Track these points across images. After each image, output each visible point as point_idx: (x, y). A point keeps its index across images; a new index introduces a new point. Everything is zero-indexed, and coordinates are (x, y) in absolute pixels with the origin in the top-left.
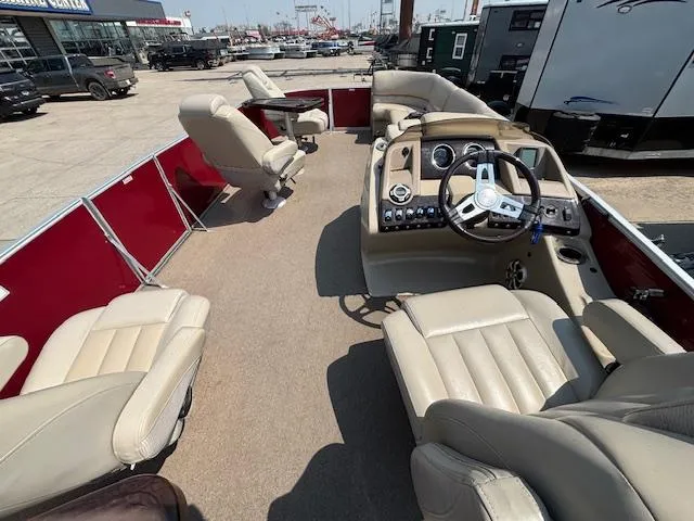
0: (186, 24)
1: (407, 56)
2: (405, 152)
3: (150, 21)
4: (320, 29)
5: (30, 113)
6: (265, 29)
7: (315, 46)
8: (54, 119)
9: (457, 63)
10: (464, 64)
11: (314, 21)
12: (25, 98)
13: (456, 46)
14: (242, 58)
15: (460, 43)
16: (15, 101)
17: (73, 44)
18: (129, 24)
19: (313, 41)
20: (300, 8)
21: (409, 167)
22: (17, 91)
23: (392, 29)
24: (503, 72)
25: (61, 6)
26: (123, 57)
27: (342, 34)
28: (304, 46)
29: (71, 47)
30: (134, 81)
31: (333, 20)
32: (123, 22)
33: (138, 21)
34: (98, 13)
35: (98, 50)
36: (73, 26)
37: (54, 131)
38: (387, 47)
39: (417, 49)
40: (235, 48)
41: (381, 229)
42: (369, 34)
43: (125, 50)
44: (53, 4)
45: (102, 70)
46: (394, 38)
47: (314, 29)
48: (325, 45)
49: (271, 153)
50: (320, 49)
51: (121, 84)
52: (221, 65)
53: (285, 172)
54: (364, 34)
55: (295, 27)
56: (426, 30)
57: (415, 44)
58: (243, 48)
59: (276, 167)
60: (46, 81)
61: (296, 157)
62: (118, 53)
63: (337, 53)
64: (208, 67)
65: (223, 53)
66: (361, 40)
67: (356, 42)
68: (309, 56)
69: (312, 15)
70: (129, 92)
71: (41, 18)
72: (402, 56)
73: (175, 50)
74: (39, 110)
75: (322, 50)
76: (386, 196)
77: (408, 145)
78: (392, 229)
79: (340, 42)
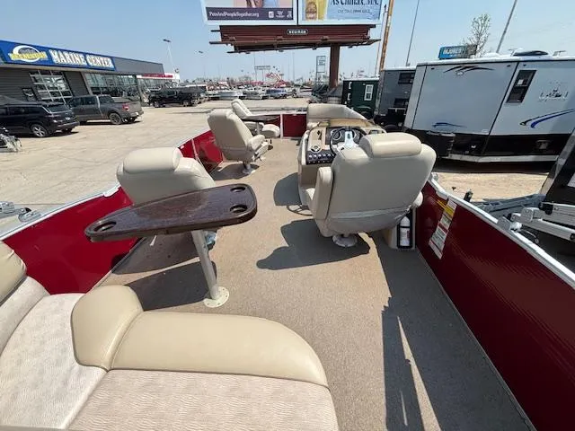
0: (176, 77)
1: (334, 98)
2: (319, 133)
3: (151, 75)
4: (271, 81)
5: (67, 131)
6: (232, 81)
7: (268, 92)
8: (85, 136)
9: (367, 103)
10: (372, 104)
11: (268, 76)
12: (68, 122)
13: (366, 93)
14: (215, 99)
15: (369, 90)
16: (60, 123)
17: (98, 88)
18: (138, 77)
19: (267, 88)
20: (257, 68)
21: (320, 139)
22: (63, 117)
23: (325, 81)
24: (396, 109)
25: (95, 65)
26: (132, 98)
27: (288, 85)
28: (261, 92)
29: (96, 90)
30: (141, 113)
31: (282, 75)
32: (135, 76)
33: (143, 75)
34: (119, 70)
35: (115, 93)
36: (99, 77)
37: (87, 142)
38: (320, 93)
39: (341, 94)
40: (210, 92)
41: (307, 163)
42: (308, 85)
43: (133, 93)
44: (91, 64)
45: (121, 106)
46: (326, 88)
47: (267, 81)
48: (275, 91)
49: (251, 140)
50: (272, 94)
51: (133, 115)
52: (200, 103)
53: (258, 151)
54: (305, 84)
55: (254, 79)
56: (346, 83)
57: (340, 92)
58: (217, 92)
59: (254, 147)
60: (81, 112)
61: (263, 145)
62: (129, 95)
63: (284, 96)
64: (191, 105)
65: (202, 95)
66: (302, 88)
67: (298, 90)
68: (264, 98)
69: (267, 72)
70: (136, 120)
71: (80, 72)
72: (331, 98)
73: (169, 93)
74: (73, 130)
75: (273, 94)
76: (309, 149)
77: (320, 130)
78: (312, 163)
79: (287, 89)
